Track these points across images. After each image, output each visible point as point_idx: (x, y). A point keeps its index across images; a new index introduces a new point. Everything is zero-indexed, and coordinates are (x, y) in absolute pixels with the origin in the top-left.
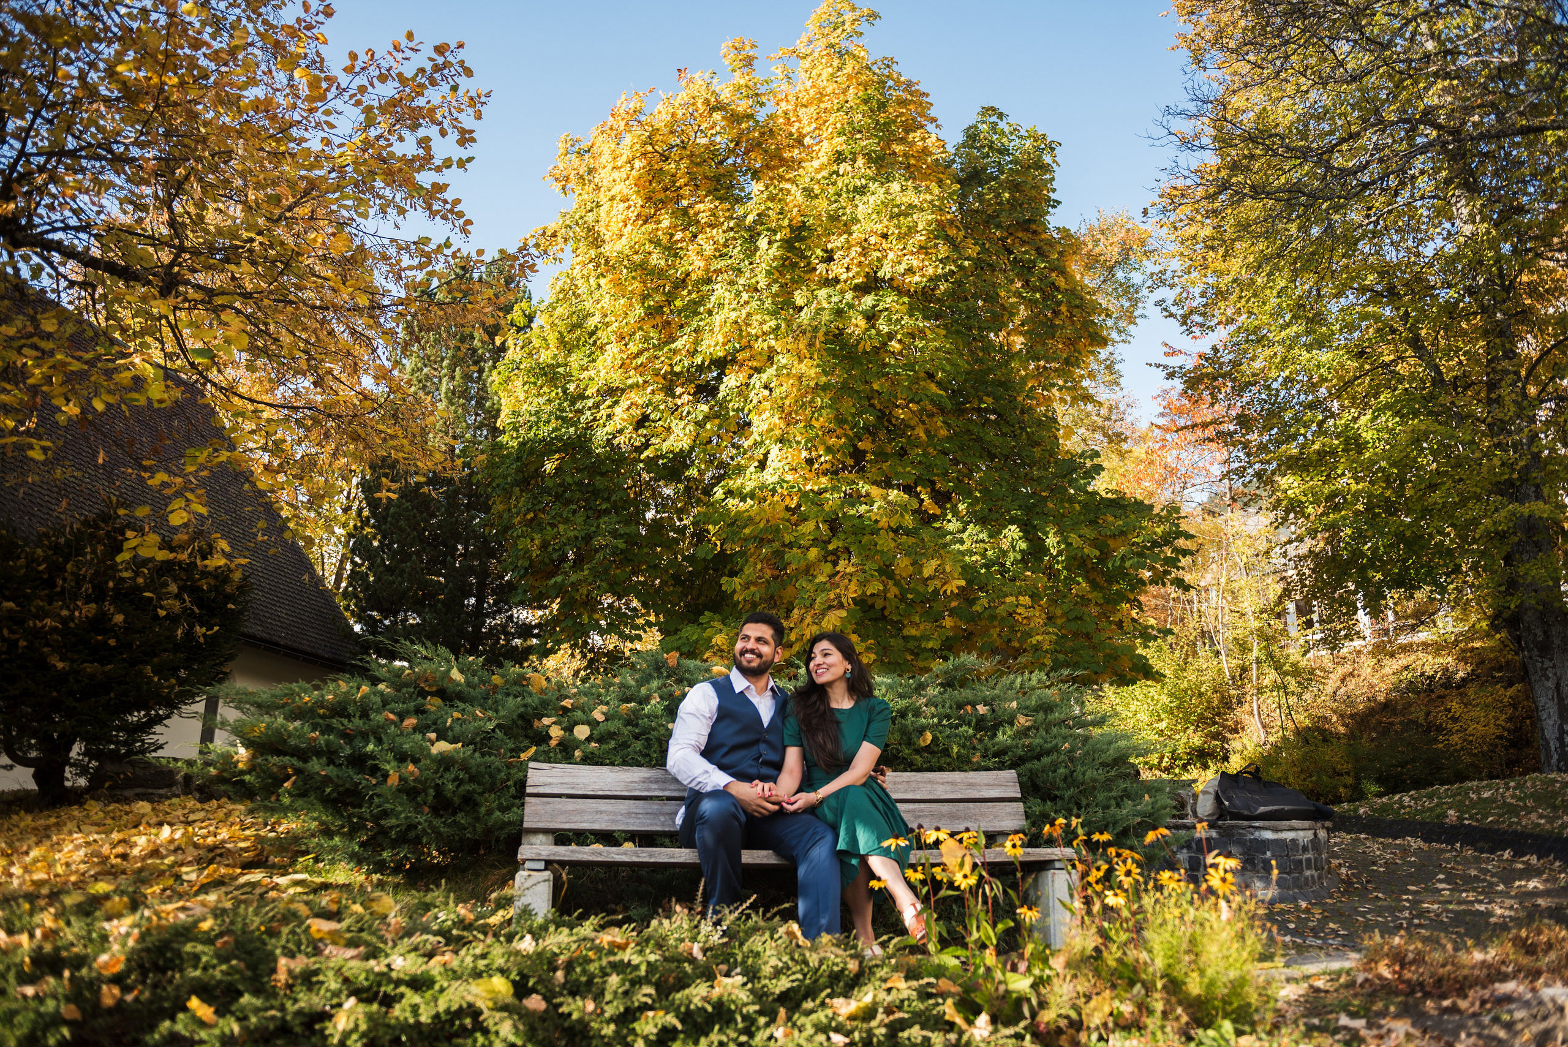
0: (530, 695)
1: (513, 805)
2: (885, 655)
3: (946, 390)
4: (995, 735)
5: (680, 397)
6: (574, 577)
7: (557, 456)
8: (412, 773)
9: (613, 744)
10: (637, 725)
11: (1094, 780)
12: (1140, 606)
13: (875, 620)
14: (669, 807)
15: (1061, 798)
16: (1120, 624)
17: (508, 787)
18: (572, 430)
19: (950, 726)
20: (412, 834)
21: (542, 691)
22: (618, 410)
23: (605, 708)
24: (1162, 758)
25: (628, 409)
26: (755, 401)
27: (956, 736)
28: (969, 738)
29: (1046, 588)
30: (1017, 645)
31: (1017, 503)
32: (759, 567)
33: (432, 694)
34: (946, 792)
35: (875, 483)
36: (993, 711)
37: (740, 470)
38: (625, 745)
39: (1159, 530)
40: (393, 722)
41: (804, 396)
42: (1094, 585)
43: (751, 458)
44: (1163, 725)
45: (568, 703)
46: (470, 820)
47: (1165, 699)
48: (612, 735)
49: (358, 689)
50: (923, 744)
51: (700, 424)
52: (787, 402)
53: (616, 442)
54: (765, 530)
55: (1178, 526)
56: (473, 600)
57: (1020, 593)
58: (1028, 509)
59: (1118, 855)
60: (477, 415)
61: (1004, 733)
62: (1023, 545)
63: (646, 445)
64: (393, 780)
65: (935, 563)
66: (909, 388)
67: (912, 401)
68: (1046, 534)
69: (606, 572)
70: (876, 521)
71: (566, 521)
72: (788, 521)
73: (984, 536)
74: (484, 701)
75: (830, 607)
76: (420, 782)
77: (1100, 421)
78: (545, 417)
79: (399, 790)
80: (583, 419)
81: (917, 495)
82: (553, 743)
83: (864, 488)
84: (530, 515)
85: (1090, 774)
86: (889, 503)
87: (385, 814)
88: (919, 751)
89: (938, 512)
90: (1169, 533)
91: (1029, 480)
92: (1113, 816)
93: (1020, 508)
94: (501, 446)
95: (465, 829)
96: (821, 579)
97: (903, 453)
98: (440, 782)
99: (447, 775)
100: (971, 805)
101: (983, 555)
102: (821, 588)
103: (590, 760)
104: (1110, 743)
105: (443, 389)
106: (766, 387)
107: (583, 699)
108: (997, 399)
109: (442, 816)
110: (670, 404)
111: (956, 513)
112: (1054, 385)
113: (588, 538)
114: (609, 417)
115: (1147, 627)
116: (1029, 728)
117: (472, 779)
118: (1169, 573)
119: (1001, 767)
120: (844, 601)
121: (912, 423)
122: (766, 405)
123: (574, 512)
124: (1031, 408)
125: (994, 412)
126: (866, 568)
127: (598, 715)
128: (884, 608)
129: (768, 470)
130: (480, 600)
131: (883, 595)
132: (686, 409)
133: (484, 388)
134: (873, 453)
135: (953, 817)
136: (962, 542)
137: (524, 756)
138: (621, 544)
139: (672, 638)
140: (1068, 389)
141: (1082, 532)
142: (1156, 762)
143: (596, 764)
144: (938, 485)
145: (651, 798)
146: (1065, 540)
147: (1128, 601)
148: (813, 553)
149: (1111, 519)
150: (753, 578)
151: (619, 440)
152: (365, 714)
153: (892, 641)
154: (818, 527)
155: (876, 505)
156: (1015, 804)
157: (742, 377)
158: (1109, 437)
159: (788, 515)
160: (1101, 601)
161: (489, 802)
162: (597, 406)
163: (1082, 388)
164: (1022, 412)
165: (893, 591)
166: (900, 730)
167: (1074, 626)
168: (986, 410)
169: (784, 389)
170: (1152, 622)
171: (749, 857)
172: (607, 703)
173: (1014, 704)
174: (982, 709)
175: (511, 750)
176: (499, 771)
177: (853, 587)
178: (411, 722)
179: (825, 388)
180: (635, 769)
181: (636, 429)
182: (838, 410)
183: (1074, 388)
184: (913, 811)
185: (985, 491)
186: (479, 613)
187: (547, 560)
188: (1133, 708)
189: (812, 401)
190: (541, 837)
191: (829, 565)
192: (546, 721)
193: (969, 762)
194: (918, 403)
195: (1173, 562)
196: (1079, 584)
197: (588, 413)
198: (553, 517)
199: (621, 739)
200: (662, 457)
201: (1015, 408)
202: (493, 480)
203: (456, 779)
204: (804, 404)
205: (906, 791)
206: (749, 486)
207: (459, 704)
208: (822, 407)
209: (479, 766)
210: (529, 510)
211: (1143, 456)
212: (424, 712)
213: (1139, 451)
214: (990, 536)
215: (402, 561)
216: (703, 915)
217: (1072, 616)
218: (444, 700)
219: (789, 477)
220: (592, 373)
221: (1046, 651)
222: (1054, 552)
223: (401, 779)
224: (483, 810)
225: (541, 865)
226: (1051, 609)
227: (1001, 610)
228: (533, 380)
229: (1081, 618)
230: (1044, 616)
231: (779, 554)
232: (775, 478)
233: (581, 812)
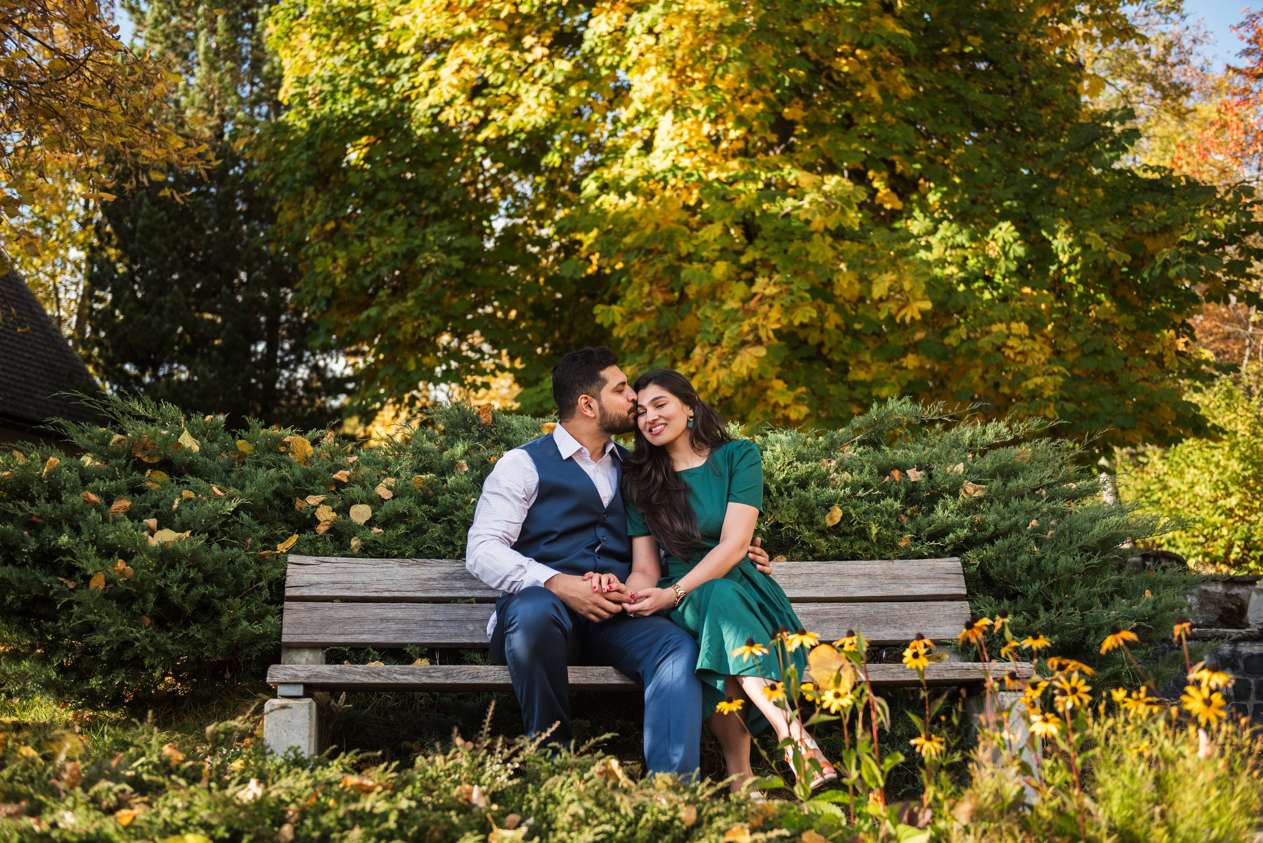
0: (290, 464)
1: (267, 613)
2: (821, 407)
3: (910, 27)
4: (932, 510)
5: (529, 50)
6: (392, 311)
7: (364, 140)
8: (122, 573)
9: (402, 529)
10: (435, 504)
11: (1072, 571)
12: (1189, 331)
13: (809, 360)
14: (479, 611)
15: (1024, 595)
16: (1159, 359)
17: (259, 589)
18: (382, 103)
19: (870, 499)
20: (128, 654)
21: (307, 460)
22: (446, 72)
23: (391, 481)
24: (1230, 547)
25: (458, 71)
26: (635, 55)
27: (877, 511)
28: (896, 514)
29: (1051, 310)
30: (1006, 390)
31: (1011, 191)
32: (646, 289)
33: (154, 467)
34: (861, 588)
35: (809, 168)
36: (930, 477)
37: (618, 152)
38: (419, 530)
39: (1220, 223)
40: (95, 505)
41: (702, 43)
42: (1123, 304)
43: (634, 136)
44: (1232, 502)
45: (342, 475)
46: (209, 633)
47: (1235, 465)
48: (401, 517)
49: (44, 461)
50: (830, 524)
51: (559, 89)
52: (679, 53)
53: (442, 118)
54: (653, 238)
55: (1250, 215)
56: (261, 347)
57: (1013, 318)
58: (1028, 198)
59: (1061, 668)
60: (253, 84)
61: (945, 507)
62: (1019, 250)
63: (484, 122)
64: (98, 583)
65: (888, 278)
66: (854, 26)
67: (860, 45)
68: (1053, 233)
69: (438, 301)
70: (808, 222)
71: (381, 232)
72: (686, 224)
73: (962, 239)
74: (225, 476)
75: (744, 344)
76: (135, 584)
77: (1148, 65)
78: (343, 84)
79: (106, 596)
80: (397, 86)
81: (868, 183)
82: (322, 529)
83: (792, 174)
84: (331, 225)
85: (1064, 561)
86: (826, 195)
87: (90, 628)
88: (824, 533)
89: (899, 205)
90: (1236, 226)
91: (1031, 158)
92: (1096, 619)
93: (1016, 197)
94: (284, 129)
95: (202, 645)
96: (732, 304)
97: (848, 123)
98: (161, 583)
99: (172, 574)
100: (896, 605)
101: (962, 264)
102: (732, 317)
103: (371, 550)
104: (1094, 520)
105: (201, 47)
106: (650, 31)
107: (365, 470)
108: (988, 39)
109: (169, 630)
110: (517, 62)
111: (925, 208)
112: (1074, 14)
113: (411, 255)
114: (433, 82)
115: (1199, 362)
116: (980, 500)
117: (208, 579)
118: (1235, 284)
119: (939, 553)
120: (762, 334)
121: (862, 78)
122: (650, 57)
123: (391, 219)
124: (1039, 49)
125: (983, 58)
126: (794, 287)
127: (382, 491)
128: (821, 345)
129: (657, 153)
130: (272, 347)
131: (819, 324)
132: (539, 68)
133: (258, 46)
134: (806, 125)
135: (871, 621)
136: (928, 247)
137: (281, 548)
138: (456, 262)
139: (531, 391)
140: (1096, 19)
141: (1106, 228)
142: (1221, 552)
143: (381, 556)
144: (899, 168)
145: (455, 600)
146: (1080, 241)
147: (1174, 327)
148: (721, 269)
149: (1149, 208)
150: (638, 305)
151: (449, 115)
152: (54, 494)
153: (833, 389)
154: (726, 231)
155: (807, 199)
156: (957, 604)
157: (616, 18)
158: (1163, 89)
159: (685, 215)
160: (1132, 327)
161: (234, 608)
162: (414, 67)
163: (1118, 16)
164: (1026, 56)
165: (833, 319)
166: (798, 505)
167: (1092, 364)
168: (973, 56)
169: (676, 33)
170: (1208, 354)
171: (577, 675)
172: (397, 475)
173: (960, 467)
174: (914, 475)
175: (264, 540)
176: (247, 568)
177: (775, 314)
178: (122, 504)
179: (733, 31)
180: (434, 561)
181: (471, 99)
182: (752, 63)
183: (1106, 17)
184: (815, 613)
185: (966, 174)
186: (270, 363)
187: (356, 288)
188: (1188, 478)
189: (715, 50)
190: (307, 655)
191: (742, 284)
192: (312, 500)
193: (894, 546)
194: (867, 48)
195: (1238, 268)
196: (1099, 303)
197: (405, 78)
198: (362, 227)
199: (414, 522)
200: (511, 138)
201: (1015, 51)
202: (277, 177)
203: (185, 579)
204: (703, 55)
205: (805, 587)
206: (630, 176)
207: (190, 478)
208: (728, 60)
209: (216, 562)
210: (328, 219)
211: (1215, 116)
212: (141, 491)
213: (1208, 109)
214: (973, 238)
215: (160, 293)
216: (491, 750)
217: (1088, 349)
218: (171, 475)
219: (685, 162)
220: (406, 19)
221: (1049, 399)
222: (1064, 258)
223: (108, 582)
224: (225, 620)
225: (299, 690)
226: (1060, 340)
227: (984, 343)
228: (324, 31)
229: (1101, 352)
230: (1047, 349)
231: (673, 271)
232: (668, 164)
233: (360, 621)
